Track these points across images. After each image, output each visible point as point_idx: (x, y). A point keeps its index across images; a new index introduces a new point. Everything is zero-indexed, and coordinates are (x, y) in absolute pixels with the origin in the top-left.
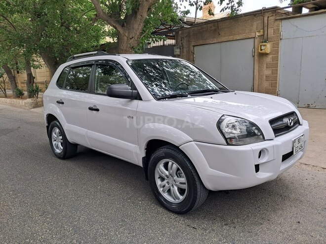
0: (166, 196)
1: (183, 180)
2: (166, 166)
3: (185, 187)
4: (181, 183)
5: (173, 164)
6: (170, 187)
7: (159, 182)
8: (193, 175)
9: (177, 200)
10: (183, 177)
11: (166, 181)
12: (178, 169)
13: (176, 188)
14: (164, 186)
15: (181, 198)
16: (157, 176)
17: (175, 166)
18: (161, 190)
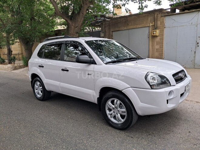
0: (113, 120)
1: (124, 110)
2: (113, 102)
3: (125, 114)
4: (122, 112)
5: (117, 101)
6: (115, 114)
7: (108, 112)
8: (130, 107)
9: (120, 122)
10: (124, 108)
11: (112, 111)
12: (121, 104)
13: (119, 115)
14: (112, 114)
15: (123, 120)
16: (107, 108)
17: (119, 102)
18: (109, 116)
